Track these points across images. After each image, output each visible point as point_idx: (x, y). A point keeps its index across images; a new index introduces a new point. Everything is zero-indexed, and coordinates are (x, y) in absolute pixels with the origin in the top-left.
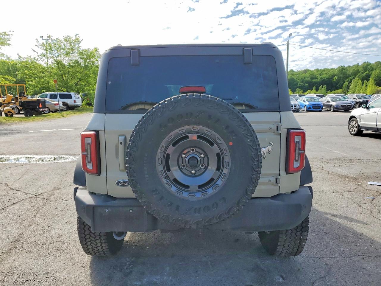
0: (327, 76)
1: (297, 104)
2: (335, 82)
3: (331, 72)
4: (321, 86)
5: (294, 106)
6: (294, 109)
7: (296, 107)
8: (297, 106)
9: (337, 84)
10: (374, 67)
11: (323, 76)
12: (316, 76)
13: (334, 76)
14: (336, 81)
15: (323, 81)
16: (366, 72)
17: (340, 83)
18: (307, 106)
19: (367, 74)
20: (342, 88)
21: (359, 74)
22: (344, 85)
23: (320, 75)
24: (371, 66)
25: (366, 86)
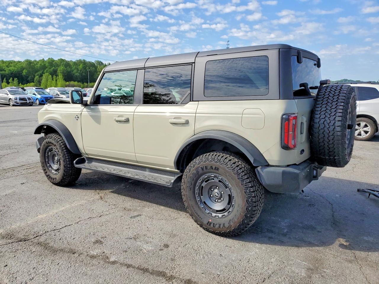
0: (16, 69)
1: (30, 97)
2: (24, 75)
3: (19, 65)
4: (11, 78)
5: (27, 100)
6: (28, 102)
7: (30, 101)
8: (31, 99)
9: (28, 77)
10: (59, 64)
11: (11, 68)
12: (3, 68)
13: (23, 69)
14: (26, 74)
15: (12, 73)
16: (52, 67)
17: (30, 77)
18: (40, 99)
19: (53, 69)
20: (33, 82)
21: (47, 69)
22: (35, 79)
23: (7, 66)
24: (56, 62)
25: (56, 80)
